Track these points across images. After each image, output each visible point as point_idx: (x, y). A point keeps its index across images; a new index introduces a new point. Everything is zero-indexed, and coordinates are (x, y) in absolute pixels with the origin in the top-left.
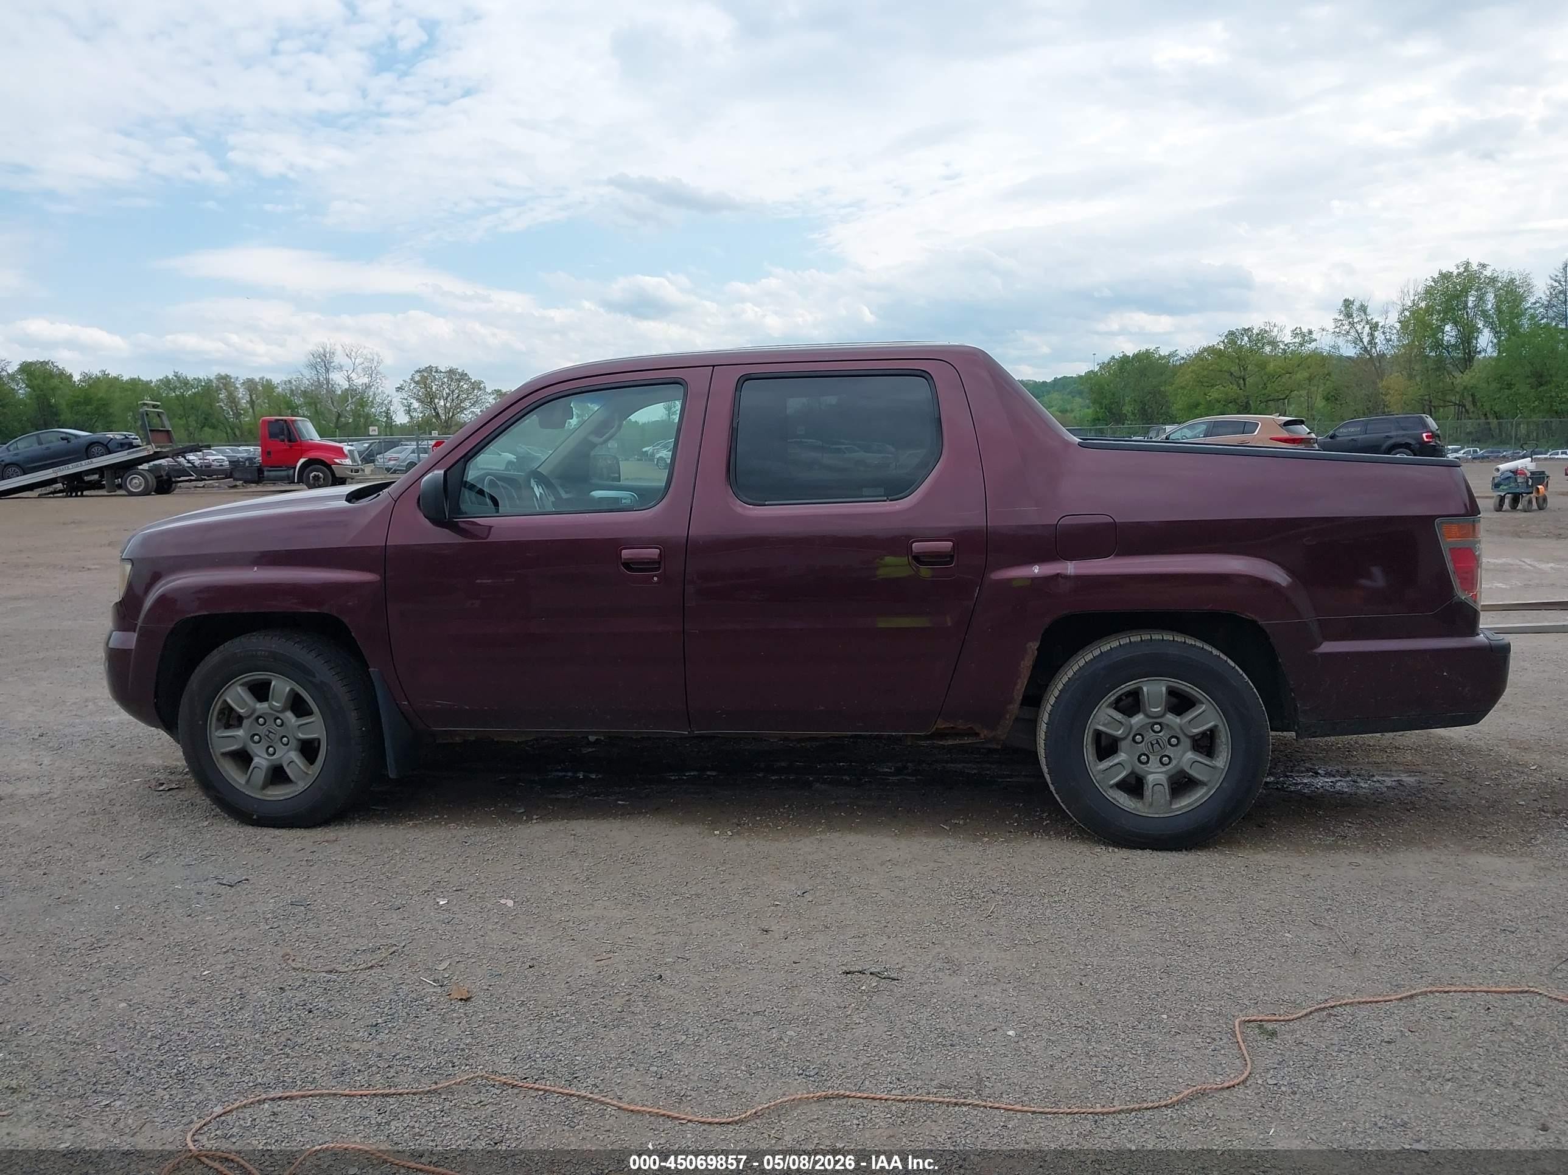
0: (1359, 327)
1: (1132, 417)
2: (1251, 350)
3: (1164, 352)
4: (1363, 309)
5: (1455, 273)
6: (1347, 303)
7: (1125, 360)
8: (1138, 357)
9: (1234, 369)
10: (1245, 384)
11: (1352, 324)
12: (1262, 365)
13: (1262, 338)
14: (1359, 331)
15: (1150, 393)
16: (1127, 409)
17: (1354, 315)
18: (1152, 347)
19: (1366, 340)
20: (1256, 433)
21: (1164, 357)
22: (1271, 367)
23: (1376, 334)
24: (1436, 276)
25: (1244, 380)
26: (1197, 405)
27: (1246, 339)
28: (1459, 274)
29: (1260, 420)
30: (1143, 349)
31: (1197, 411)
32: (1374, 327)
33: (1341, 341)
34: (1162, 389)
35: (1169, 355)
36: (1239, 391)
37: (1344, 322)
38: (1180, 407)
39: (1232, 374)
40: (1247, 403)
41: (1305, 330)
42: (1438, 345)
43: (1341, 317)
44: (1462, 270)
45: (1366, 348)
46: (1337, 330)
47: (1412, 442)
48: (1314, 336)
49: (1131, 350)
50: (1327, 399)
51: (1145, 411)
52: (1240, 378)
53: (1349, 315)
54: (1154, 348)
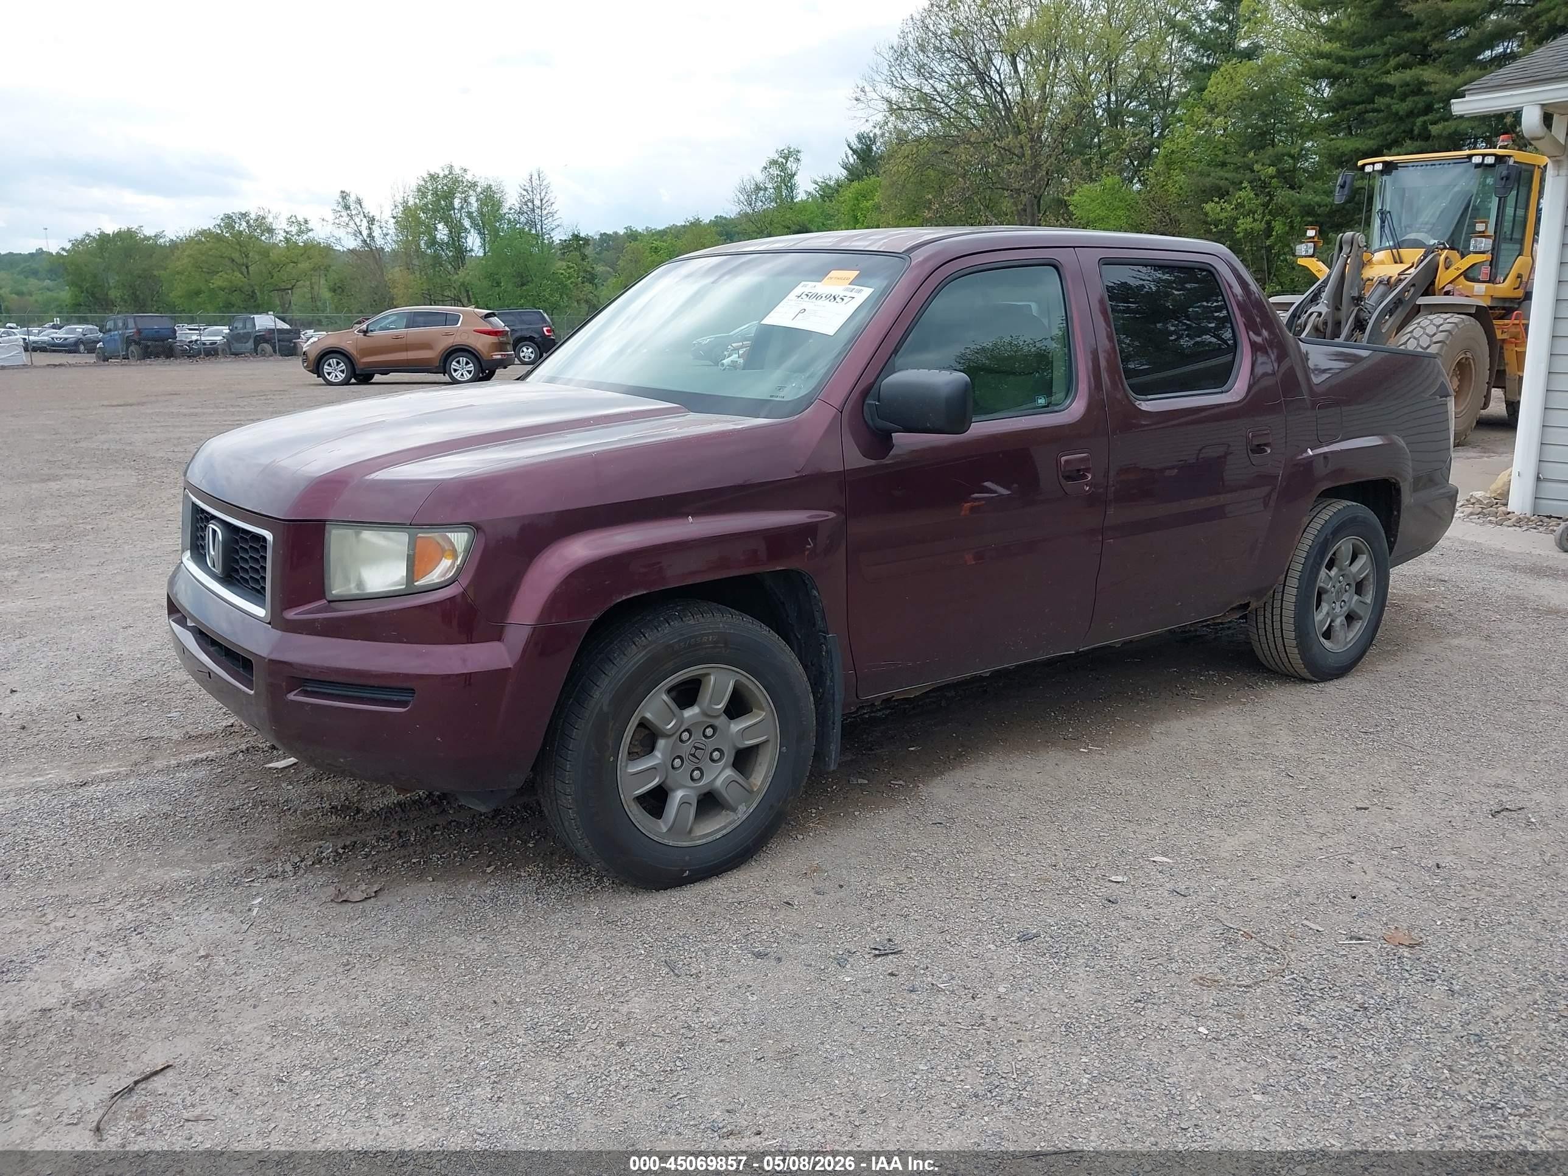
0: (357, 220)
1: (122, 303)
2: (250, 237)
3: (149, 232)
4: (359, 202)
5: (441, 175)
6: (344, 195)
7: (104, 238)
8: (119, 235)
9: (236, 255)
10: (248, 272)
11: (351, 216)
12: (265, 252)
13: (262, 225)
14: (358, 224)
15: (140, 277)
16: (113, 294)
17: (352, 208)
18: (134, 227)
19: (365, 233)
20: (459, 325)
21: (149, 238)
22: (273, 256)
23: (374, 227)
24: (425, 176)
25: (247, 267)
26: (198, 293)
27: (244, 224)
28: (445, 176)
29: (460, 312)
30: (124, 228)
31: (199, 300)
32: (372, 221)
33: (341, 233)
34: (156, 273)
35: (155, 236)
36: (244, 279)
37: (342, 214)
38: (179, 294)
39: (233, 260)
40: (253, 292)
41: (301, 219)
42: (433, 242)
43: (339, 208)
44: (447, 173)
45: (365, 241)
46: (337, 221)
47: (536, 336)
48: (310, 226)
49: (110, 229)
50: (334, 291)
51: (137, 297)
52: (243, 265)
53: (347, 207)
54: (136, 227)
